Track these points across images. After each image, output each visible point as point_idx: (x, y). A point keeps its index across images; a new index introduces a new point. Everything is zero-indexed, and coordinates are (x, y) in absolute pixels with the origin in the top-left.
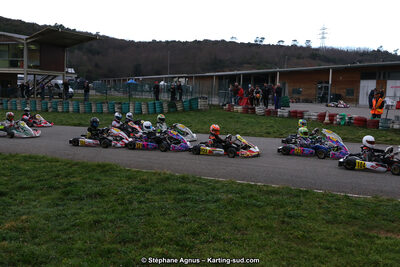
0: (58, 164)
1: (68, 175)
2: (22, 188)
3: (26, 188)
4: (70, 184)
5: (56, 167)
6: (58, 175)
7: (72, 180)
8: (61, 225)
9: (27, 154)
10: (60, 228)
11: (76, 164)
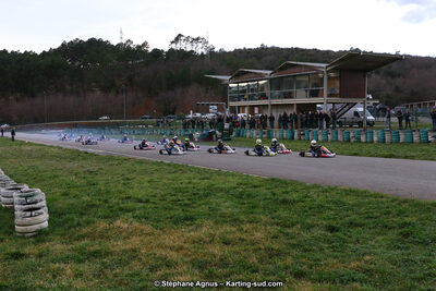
0: (384, 200)
1: (400, 213)
2: (352, 224)
3: (357, 225)
4: (406, 224)
5: (382, 203)
6: (389, 213)
7: (407, 220)
8: (412, 272)
9: (347, 188)
10: (412, 275)
11: (405, 201)
